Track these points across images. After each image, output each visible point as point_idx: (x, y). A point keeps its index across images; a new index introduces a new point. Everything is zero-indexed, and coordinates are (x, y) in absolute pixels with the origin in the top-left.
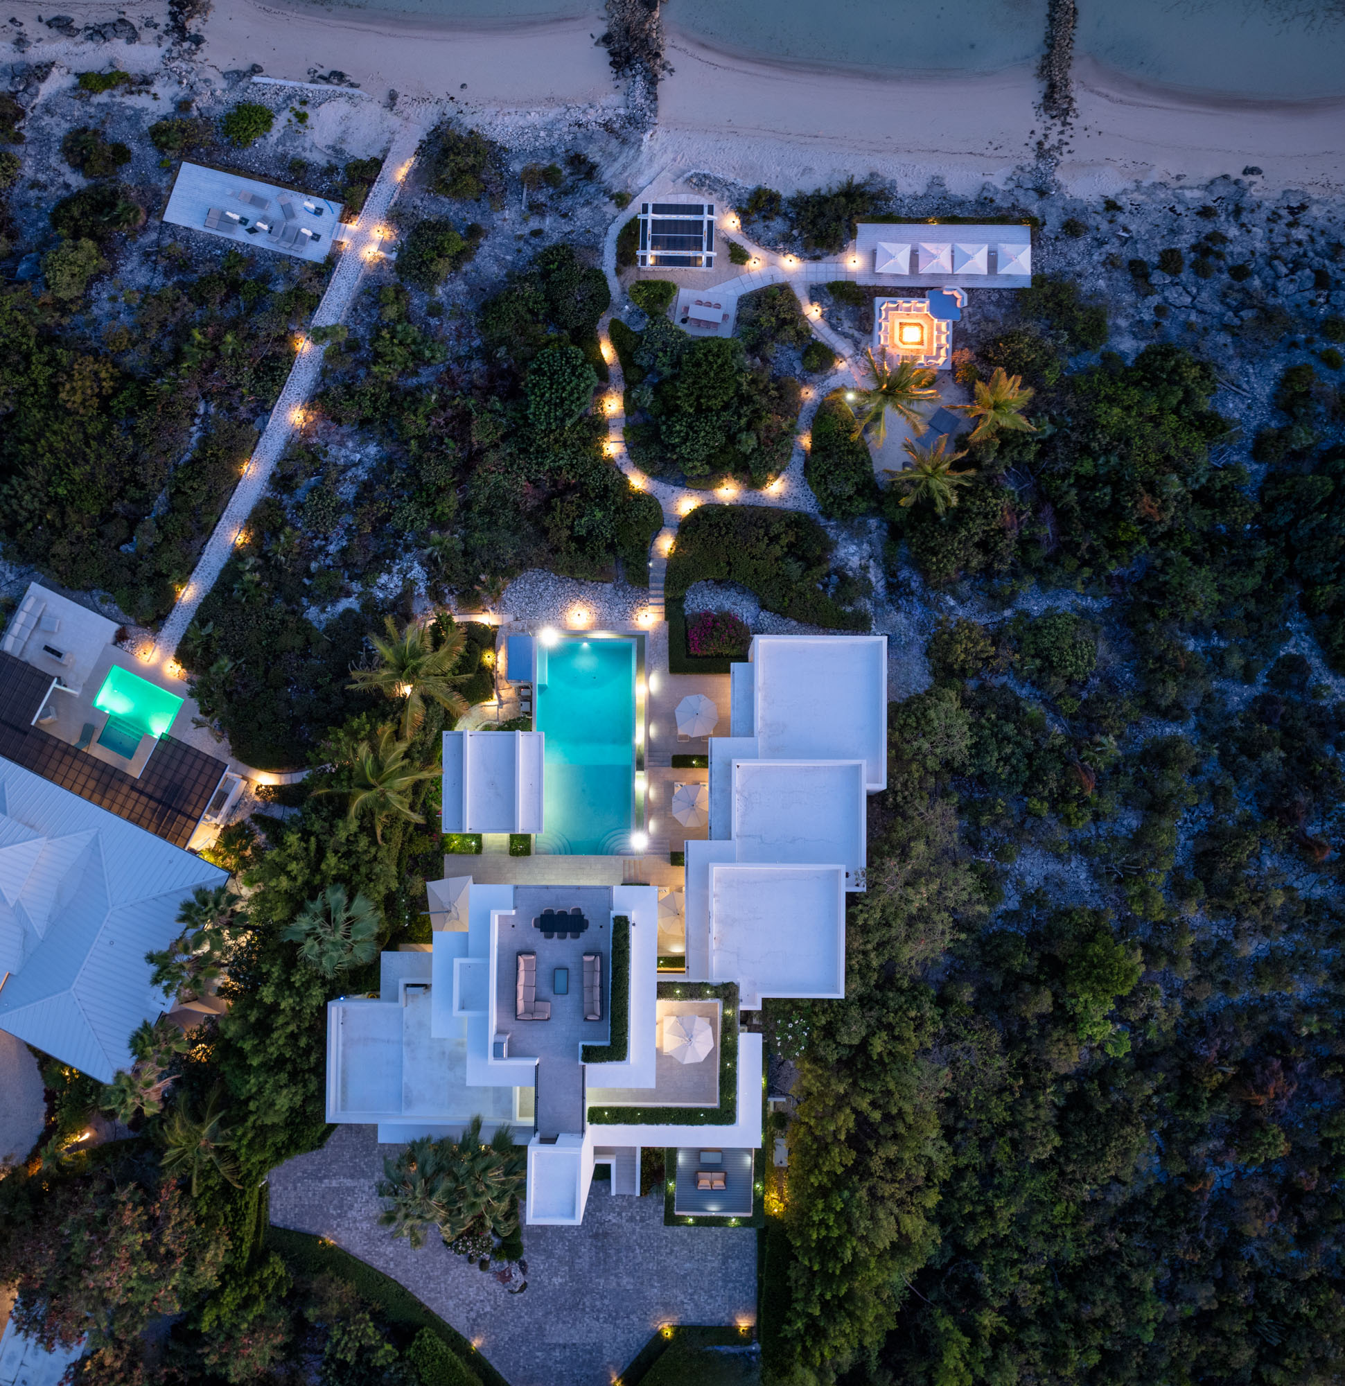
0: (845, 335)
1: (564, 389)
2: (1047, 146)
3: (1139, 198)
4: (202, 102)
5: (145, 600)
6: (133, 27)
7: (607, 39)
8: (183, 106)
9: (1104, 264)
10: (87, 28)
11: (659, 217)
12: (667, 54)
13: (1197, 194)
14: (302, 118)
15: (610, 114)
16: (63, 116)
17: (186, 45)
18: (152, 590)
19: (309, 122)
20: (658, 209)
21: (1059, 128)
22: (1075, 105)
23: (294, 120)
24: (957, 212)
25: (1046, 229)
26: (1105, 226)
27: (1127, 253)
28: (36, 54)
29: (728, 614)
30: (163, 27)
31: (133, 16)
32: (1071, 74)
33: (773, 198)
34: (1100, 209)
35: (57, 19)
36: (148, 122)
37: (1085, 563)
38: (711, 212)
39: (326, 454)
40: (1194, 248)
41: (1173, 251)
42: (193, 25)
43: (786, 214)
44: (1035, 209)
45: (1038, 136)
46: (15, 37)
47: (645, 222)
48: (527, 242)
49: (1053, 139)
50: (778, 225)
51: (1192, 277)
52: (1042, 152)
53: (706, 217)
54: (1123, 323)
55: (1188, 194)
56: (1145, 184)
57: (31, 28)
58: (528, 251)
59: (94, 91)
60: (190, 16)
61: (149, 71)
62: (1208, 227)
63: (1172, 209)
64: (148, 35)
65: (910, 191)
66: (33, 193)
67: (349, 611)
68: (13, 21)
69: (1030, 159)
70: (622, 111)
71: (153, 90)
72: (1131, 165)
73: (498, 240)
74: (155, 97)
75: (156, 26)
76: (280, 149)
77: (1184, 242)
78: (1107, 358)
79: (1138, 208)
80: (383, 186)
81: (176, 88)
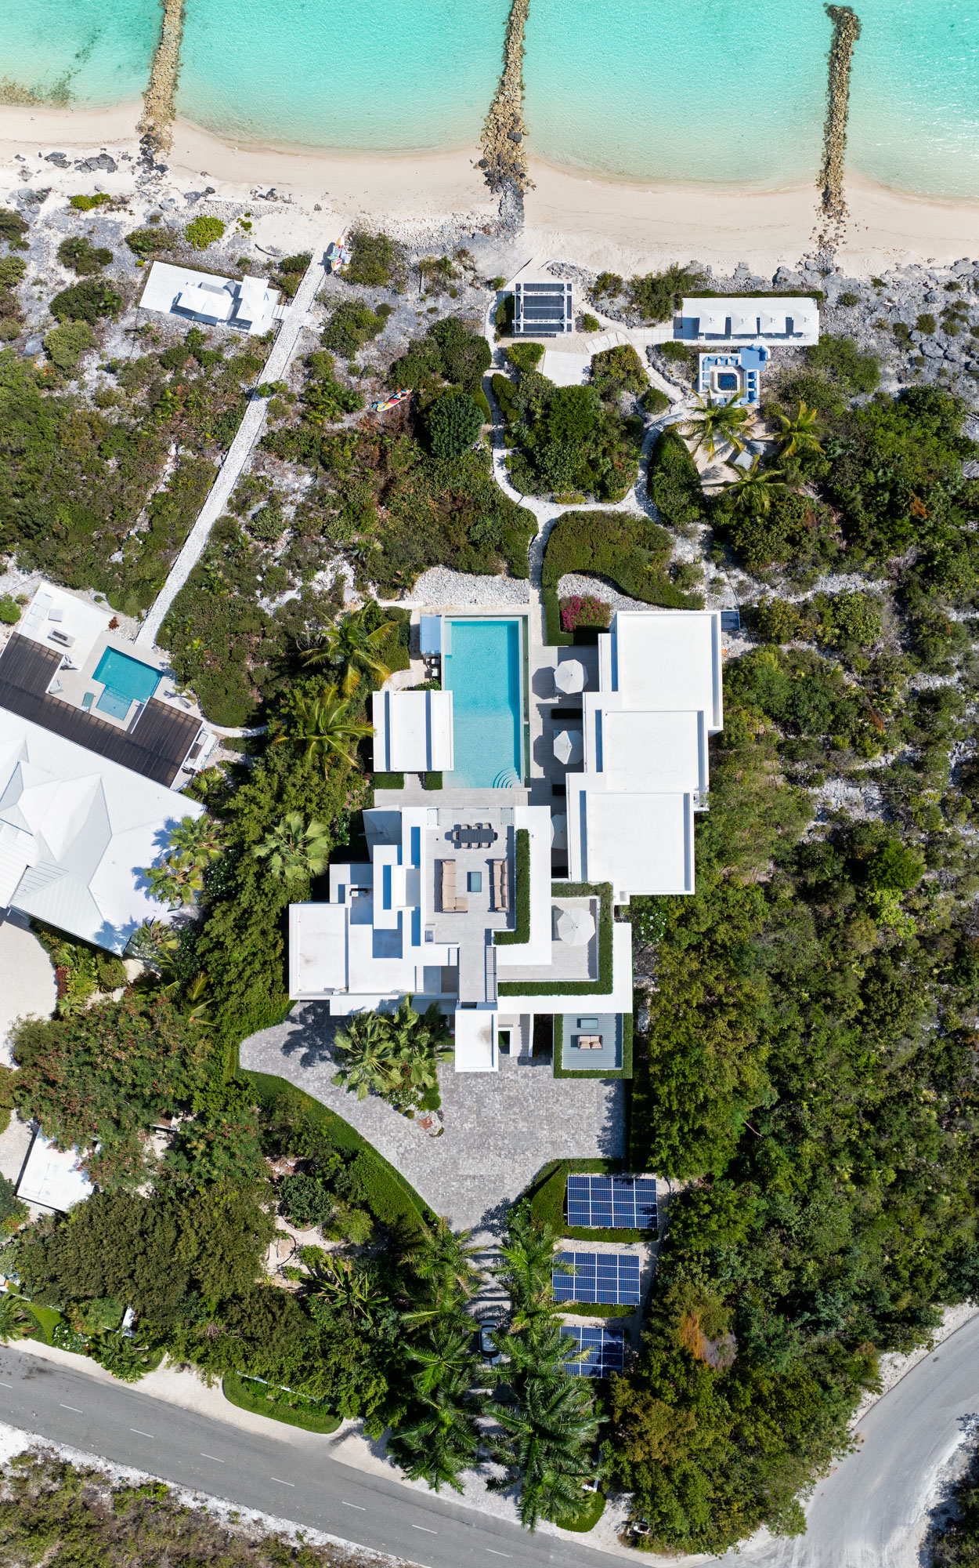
0: (675, 384)
1: (460, 426)
2: (826, 239)
3: (899, 276)
4: (168, 216)
6: (112, 160)
7: (482, 164)
8: (154, 219)
9: (873, 327)
10: (77, 162)
11: (530, 294)
12: (529, 175)
13: (945, 273)
14: (247, 226)
15: (487, 220)
16: (59, 228)
17: (154, 172)
18: (138, 592)
19: (252, 229)
20: (528, 287)
21: (835, 225)
22: (847, 208)
23: (241, 229)
24: (759, 288)
25: (828, 300)
26: (873, 298)
27: (891, 319)
28: (35, 184)
29: (593, 598)
30: (135, 161)
31: (112, 152)
32: (843, 184)
33: (617, 280)
34: (869, 285)
35: (53, 155)
36: (126, 232)
37: (870, 553)
38: (569, 287)
39: (271, 484)
40: (943, 313)
41: (927, 316)
42: (159, 158)
43: (626, 292)
44: (819, 287)
45: (820, 232)
46: (19, 170)
47: (519, 298)
48: (425, 317)
49: (831, 234)
50: (621, 301)
51: (943, 335)
52: (822, 243)
53: (566, 293)
54: (890, 371)
55: (937, 273)
56: (904, 266)
57: (33, 163)
58: (426, 324)
59: (83, 209)
60: (157, 151)
61: (126, 193)
62: (953, 297)
63: (925, 285)
64: (123, 165)
65: (722, 274)
66: (37, 288)
67: (292, 602)
68: (18, 157)
69: (814, 248)
70: (497, 219)
71: (129, 207)
72: (891, 252)
73: (403, 316)
74: (131, 213)
75: (130, 159)
76: (231, 251)
77: (935, 309)
78: (879, 397)
79: (899, 285)
80: (311, 276)
81: (147, 206)
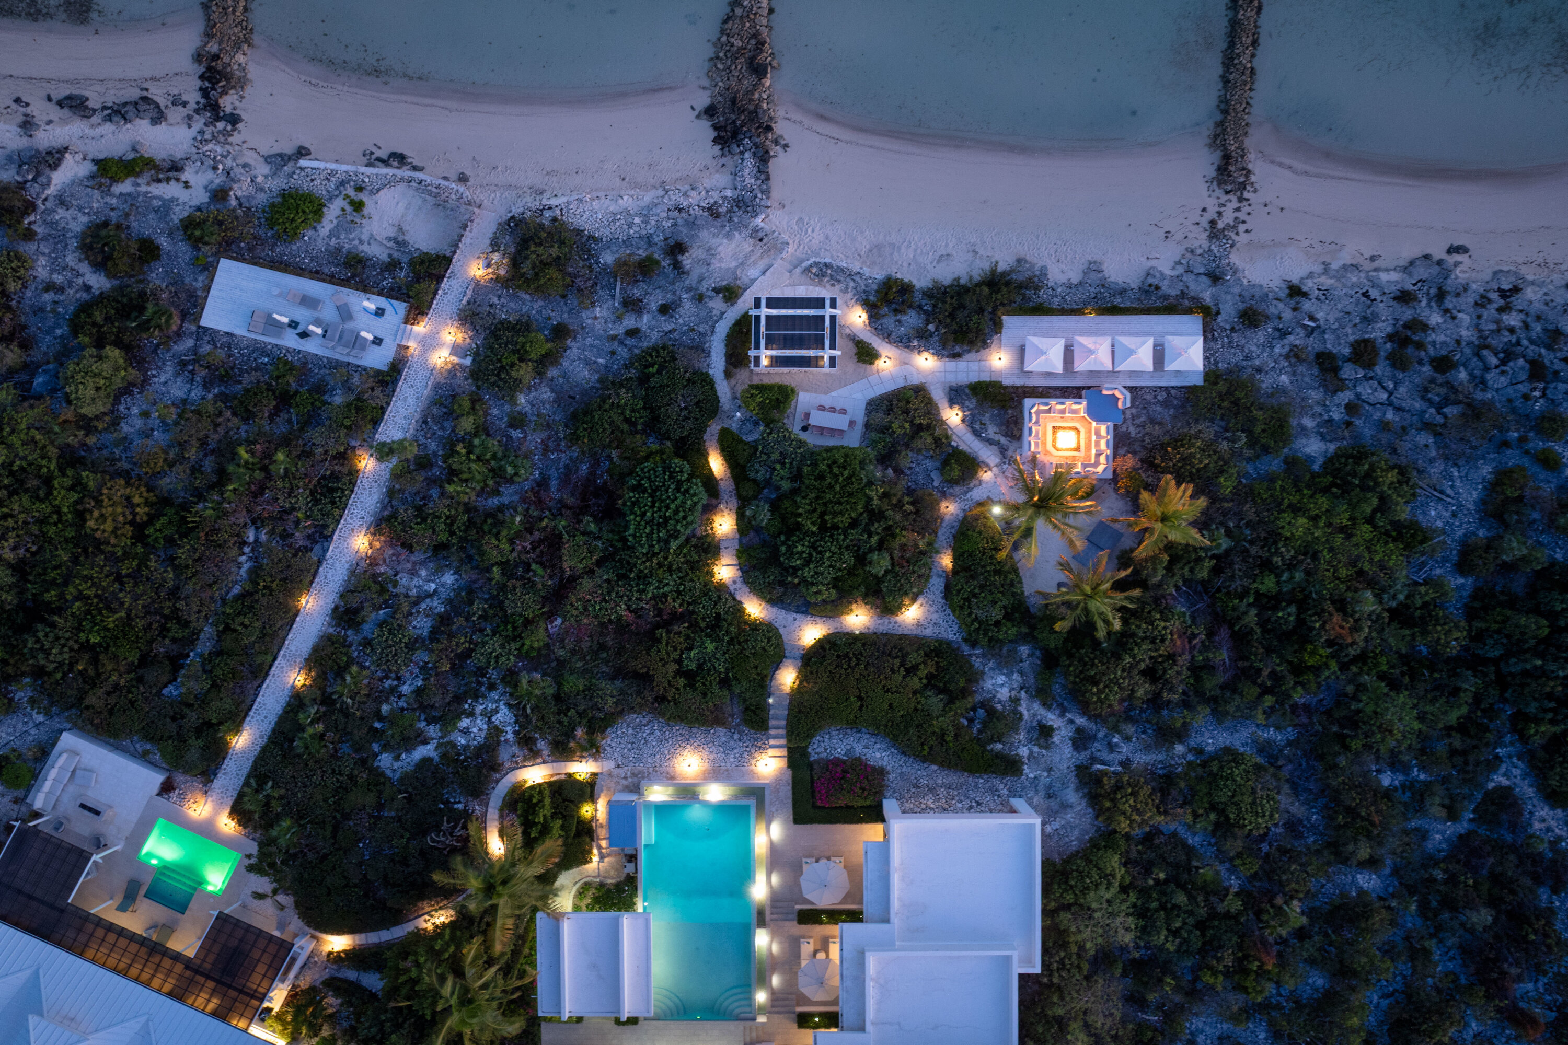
0: (990, 442)
1: (668, 507)
2: (1220, 225)
3: (1327, 282)
4: (242, 189)
5: (193, 754)
6: (158, 106)
7: (710, 111)
8: (219, 194)
9: (1287, 357)
10: (104, 108)
11: (774, 312)
12: (780, 128)
13: (1394, 276)
14: (358, 206)
15: (715, 196)
16: (80, 209)
17: (220, 125)
18: (200, 742)
19: (366, 211)
20: (772, 303)
21: (1235, 204)
22: (1253, 178)
23: (349, 209)
24: (1118, 301)
25: (1220, 319)
26: (1288, 315)
27: (1314, 344)
28: (46, 138)
29: (858, 759)
30: (192, 105)
31: (157, 93)
32: (1248, 143)
33: (905, 289)
34: (1282, 295)
35: (69, 98)
36: (178, 214)
37: (1266, 691)
38: (833, 305)
39: (396, 583)
40: (1390, 337)
41: (1366, 341)
42: (228, 102)
43: (920, 307)
44: (1207, 296)
45: (1211, 214)
46: (20, 119)
47: (758, 318)
48: (621, 343)
49: (1229, 217)
50: (912, 319)
51: (1388, 371)
52: (1215, 232)
53: (828, 312)
54: (1309, 423)
55: (1384, 277)
56: (1335, 266)
57: (39, 109)
58: (623, 353)
59: (115, 180)
60: (224, 93)
61: (179, 155)
62: (1407, 314)
63: (1366, 295)
64: (175, 114)
65: (1063, 279)
66: (48, 297)
67: (426, 761)
68: (18, 100)
69: (1200, 239)
70: (729, 193)
71: (184, 177)
72: (1317, 245)
73: (589, 341)
74: (186, 185)
75: (184, 104)
76: (333, 242)
77: (1379, 331)
78: (1293, 464)
79: (1326, 293)
80: (453, 282)
81: (210, 175)
